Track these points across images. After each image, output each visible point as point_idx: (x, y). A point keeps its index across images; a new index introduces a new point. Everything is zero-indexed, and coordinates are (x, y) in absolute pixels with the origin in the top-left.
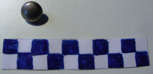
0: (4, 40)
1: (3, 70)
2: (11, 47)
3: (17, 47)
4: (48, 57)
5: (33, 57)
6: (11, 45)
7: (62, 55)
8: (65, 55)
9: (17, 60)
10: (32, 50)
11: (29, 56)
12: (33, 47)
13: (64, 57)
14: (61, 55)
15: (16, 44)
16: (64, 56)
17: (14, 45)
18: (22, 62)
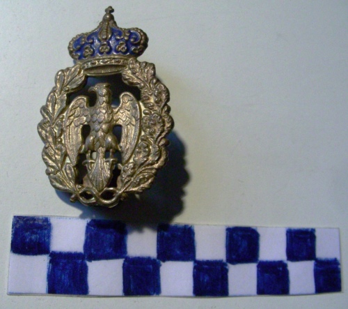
0: (15, 217)
1: (11, 294)
2: (33, 237)
3: (49, 237)
4: (124, 264)
5: (88, 264)
6: (33, 233)
7: (158, 261)
8: (164, 261)
9: (49, 271)
10: (87, 245)
11: (80, 261)
12: (89, 240)
13: (161, 265)
14: (154, 260)
15: (45, 229)
16: (162, 263)
17: (39, 231)
18: (61, 275)
